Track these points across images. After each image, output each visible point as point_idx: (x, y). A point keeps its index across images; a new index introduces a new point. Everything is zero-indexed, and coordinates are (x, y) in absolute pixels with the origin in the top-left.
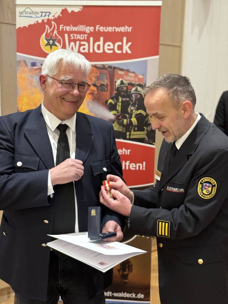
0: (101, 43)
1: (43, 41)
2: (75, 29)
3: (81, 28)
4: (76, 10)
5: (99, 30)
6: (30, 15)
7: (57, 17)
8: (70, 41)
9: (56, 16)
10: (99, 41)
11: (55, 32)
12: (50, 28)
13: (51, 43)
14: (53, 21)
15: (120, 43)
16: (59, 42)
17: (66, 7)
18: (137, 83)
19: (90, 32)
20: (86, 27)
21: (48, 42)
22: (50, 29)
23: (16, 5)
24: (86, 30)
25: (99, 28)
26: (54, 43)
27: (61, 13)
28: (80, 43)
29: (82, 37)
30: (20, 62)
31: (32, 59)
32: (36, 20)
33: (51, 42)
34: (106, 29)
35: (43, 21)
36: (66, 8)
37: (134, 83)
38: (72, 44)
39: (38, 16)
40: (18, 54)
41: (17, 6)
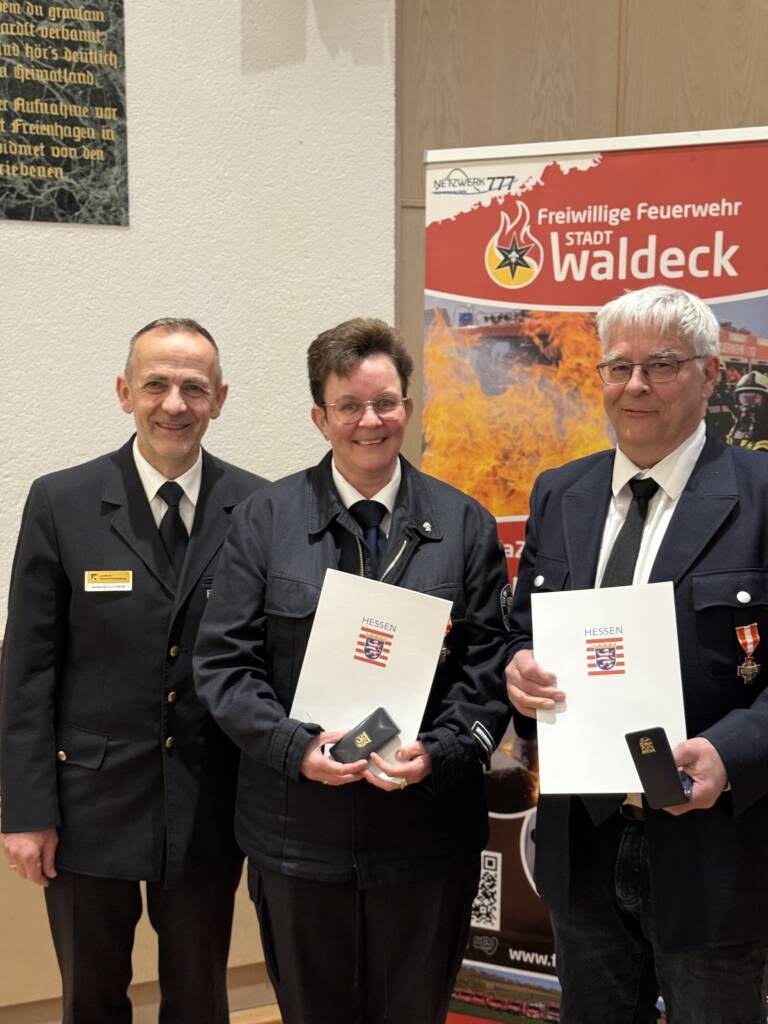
0: (650, 251)
1: (493, 254)
2: (579, 217)
3: (596, 213)
4: (584, 165)
5: (644, 215)
6: (462, 188)
7: (531, 189)
8: (564, 251)
9: (529, 186)
10: (645, 246)
11: (526, 229)
12: (512, 220)
13: (513, 260)
14: (520, 199)
15: (705, 250)
16: (535, 256)
17: (555, 159)
18: (755, 362)
19: (621, 221)
20: (609, 209)
21: (507, 258)
22: (512, 222)
23: (427, 164)
24: (608, 219)
25: (645, 211)
26: (521, 258)
27: (542, 178)
28: (591, 255)
29: (598, 236)
30: (430, 314)
31: (463, 305)
32: (476, 199)
33: (514, 256)
34: (665, 213)
35: (494, 201)
36: (555, 162)
37: (744, 361)
38: (570, 258)
39: (482, 188)
40: (428, 292)
41: (428, 167)
